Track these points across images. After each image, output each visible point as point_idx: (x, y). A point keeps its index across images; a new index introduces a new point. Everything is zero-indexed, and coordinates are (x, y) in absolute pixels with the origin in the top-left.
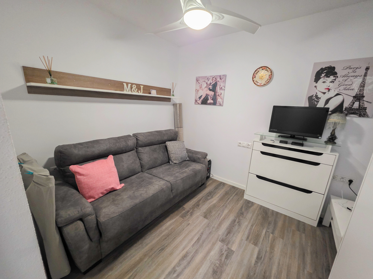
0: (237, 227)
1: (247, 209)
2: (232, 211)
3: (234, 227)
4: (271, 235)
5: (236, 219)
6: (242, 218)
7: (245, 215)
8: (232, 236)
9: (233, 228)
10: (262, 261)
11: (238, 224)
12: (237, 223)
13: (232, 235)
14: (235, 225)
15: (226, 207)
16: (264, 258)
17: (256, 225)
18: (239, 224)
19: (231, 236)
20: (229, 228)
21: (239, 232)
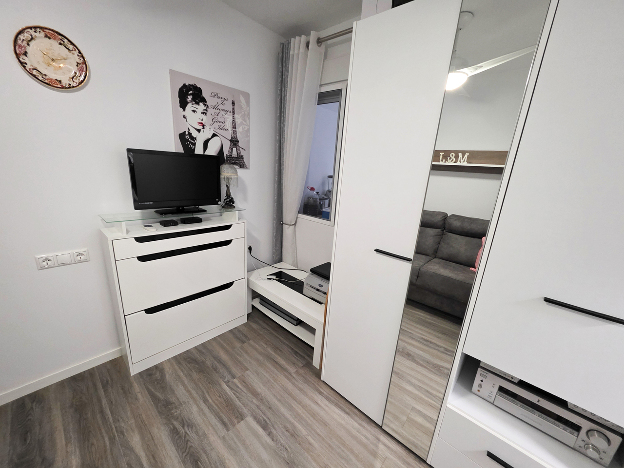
0: (192, 435)
1: (163, 388)
2: (146, 422)
3: (188, 440)
4: (235, 380)
5: (172, 424)
6: (179, 412)
7: (173, 400)
8: (207, 456)
9: (189, 444)
10: (270, 424)
11: (186, 428)
12: (183, 427)
13: (204, 456)
14: (185, 437)
15: (122, 433)
16: (267, 418)
17: (207, 392)
18: (188, 426)
19: (207, 460)
20: (184, 454)
21: (205, 434)
